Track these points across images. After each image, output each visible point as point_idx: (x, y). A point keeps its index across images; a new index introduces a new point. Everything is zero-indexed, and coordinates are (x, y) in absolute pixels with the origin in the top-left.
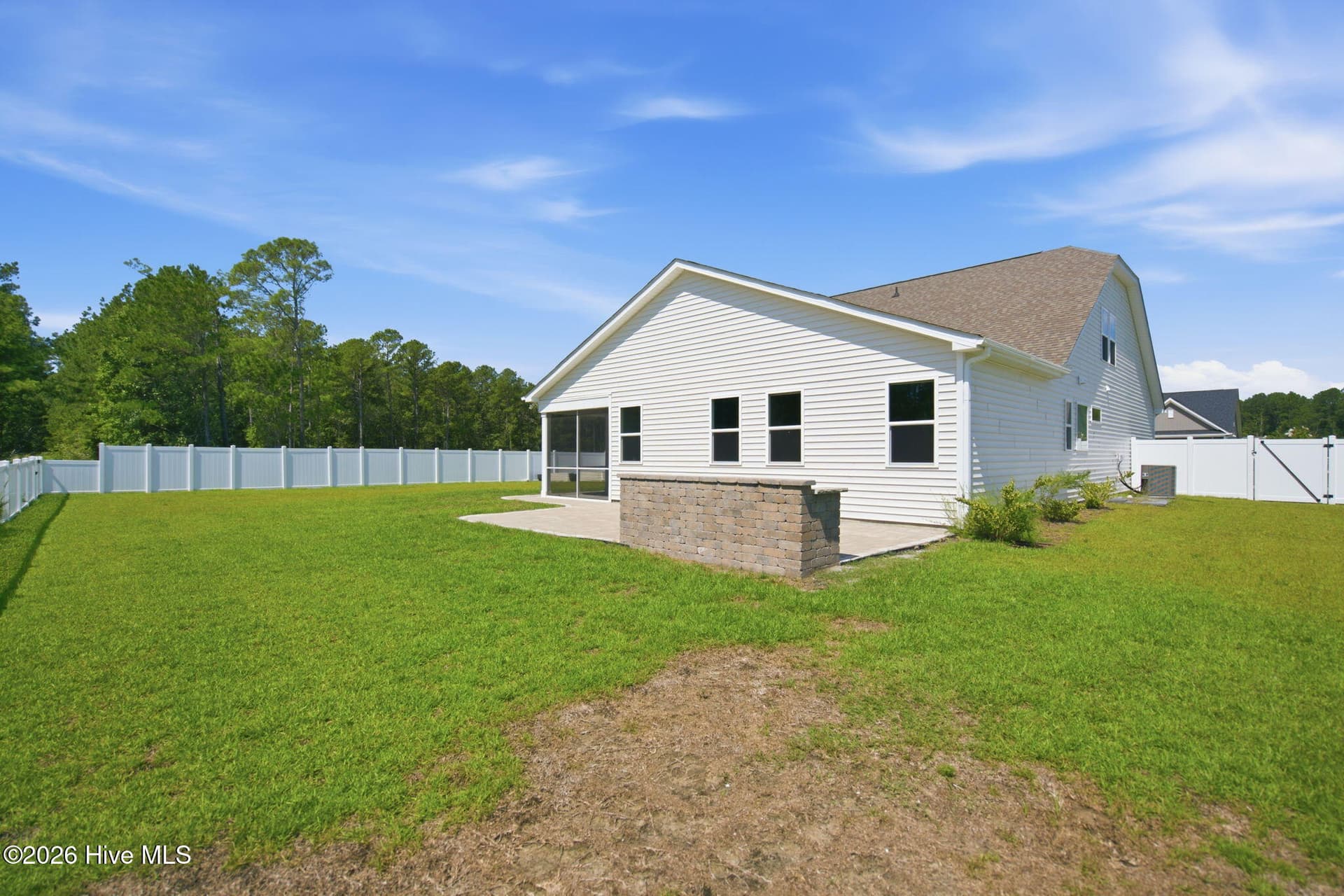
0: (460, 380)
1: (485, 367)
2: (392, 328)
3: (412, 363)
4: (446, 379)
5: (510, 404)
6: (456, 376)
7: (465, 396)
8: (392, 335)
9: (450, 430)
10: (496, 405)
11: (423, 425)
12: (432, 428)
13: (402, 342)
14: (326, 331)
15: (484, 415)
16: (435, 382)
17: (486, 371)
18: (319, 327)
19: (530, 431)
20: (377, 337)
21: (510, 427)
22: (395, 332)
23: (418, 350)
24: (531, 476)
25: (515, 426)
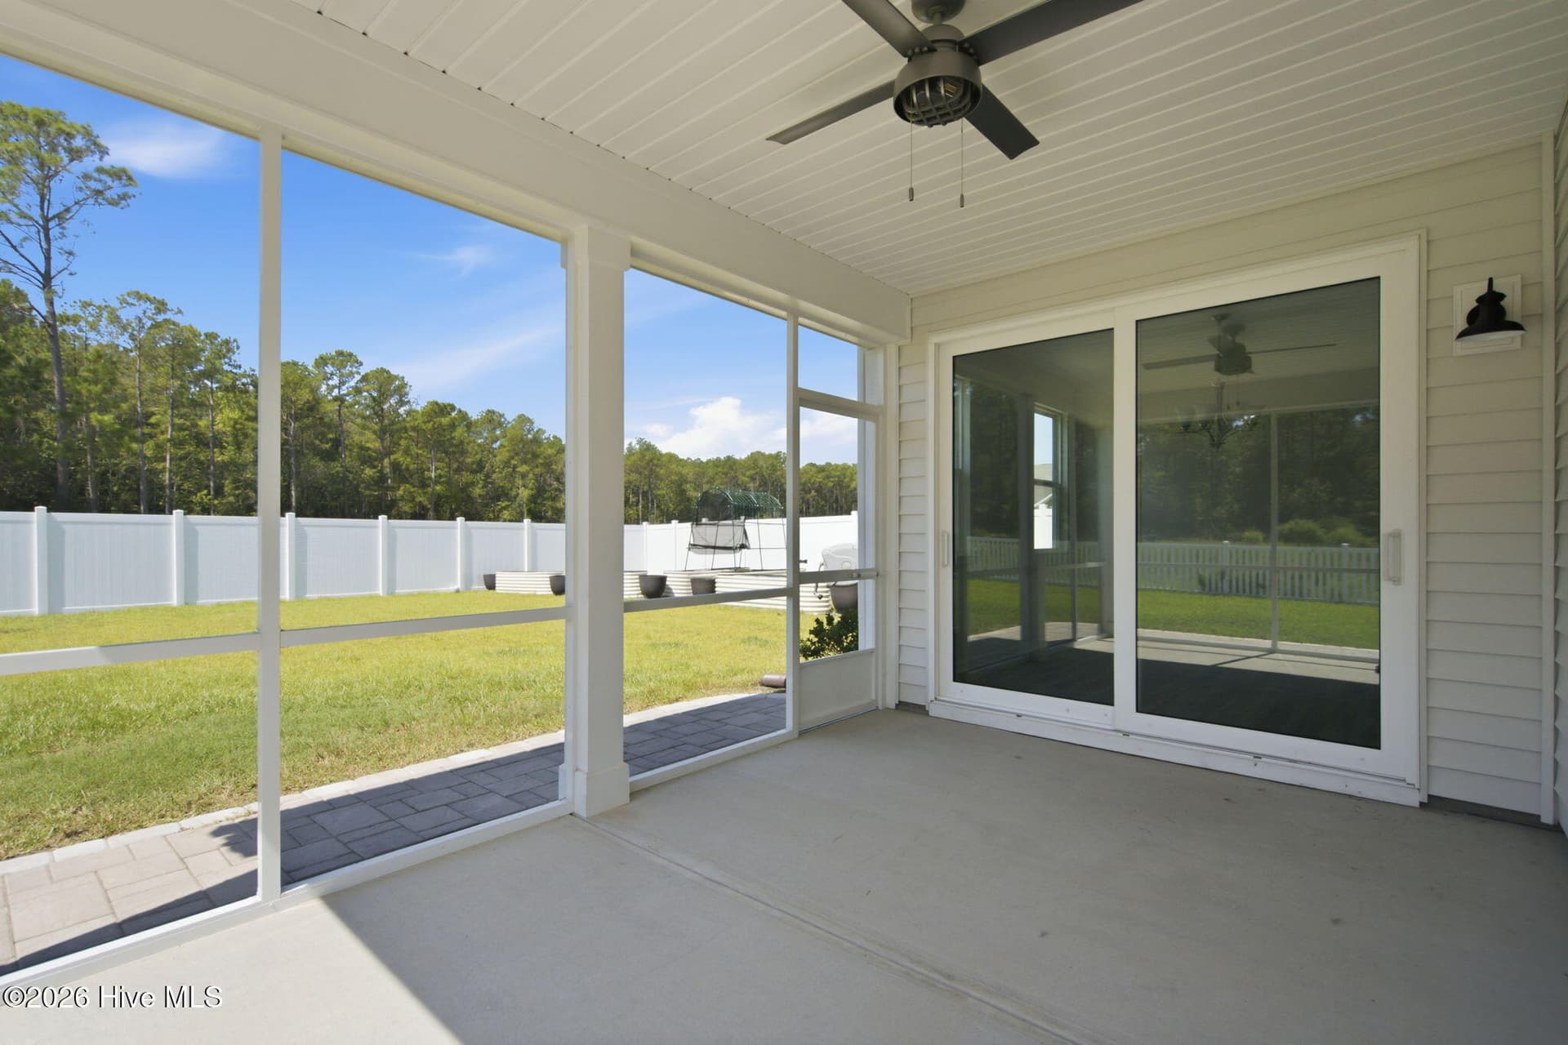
0: (453, 426)
1: (491, 412)
2: (346, 349)
3: (378, 402)
4: (430, 425)
5: (524, 462)
6: (445, 421)
7: (460, 448)
8: (345, 359)
9: (439, 496)
10: (507, 463)
11: (399, 489)
12: (410, 493)
13: (364, 370)
14: (238, 348)
15: (488, 476)
16: (414, 429)
17: (492, 419)
18: (227, 342)
19: (554, 499)
20: (322, 361)
21: (524, 494)
22: (351, 355)
23: (387, 385)
24: (468, 580)
25: (534, 492)
